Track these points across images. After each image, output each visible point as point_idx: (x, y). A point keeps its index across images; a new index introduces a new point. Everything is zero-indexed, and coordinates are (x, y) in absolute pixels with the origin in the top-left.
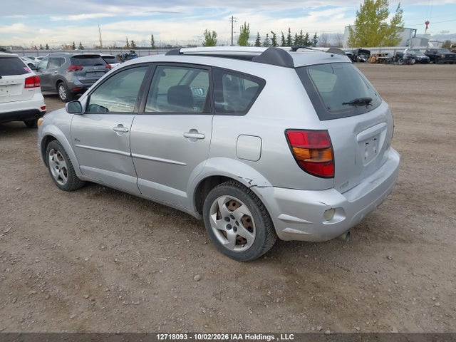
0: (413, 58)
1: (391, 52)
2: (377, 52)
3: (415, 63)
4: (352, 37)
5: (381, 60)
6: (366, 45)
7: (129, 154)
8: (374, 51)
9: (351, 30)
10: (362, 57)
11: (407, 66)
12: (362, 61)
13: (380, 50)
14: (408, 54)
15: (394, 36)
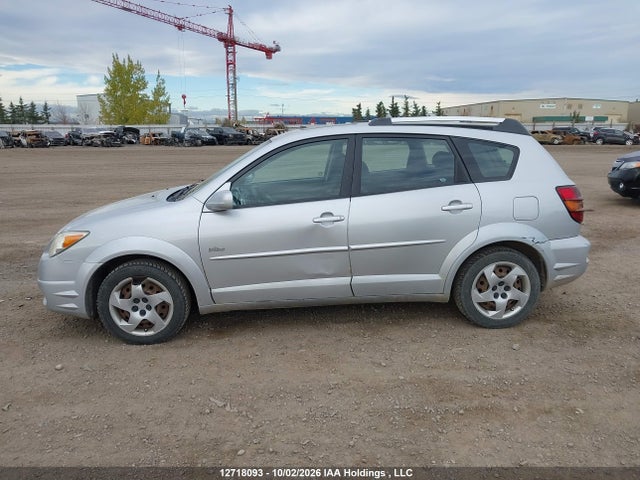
0: (198, 139)
1: (164, 131)
2: (147, 131)
3: (202, 145)
4: (104, 111)
5: (158, 141)
6: (126, 121)
7: (346, 248)
8: (144, 130)
9: (101, 101)
10: (129, 137)
11: (195, 148)
12: (131, 143)
13: (150, 128)
14: (190, 133)
15: (160, 111)
